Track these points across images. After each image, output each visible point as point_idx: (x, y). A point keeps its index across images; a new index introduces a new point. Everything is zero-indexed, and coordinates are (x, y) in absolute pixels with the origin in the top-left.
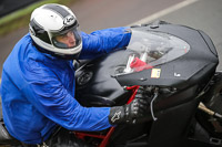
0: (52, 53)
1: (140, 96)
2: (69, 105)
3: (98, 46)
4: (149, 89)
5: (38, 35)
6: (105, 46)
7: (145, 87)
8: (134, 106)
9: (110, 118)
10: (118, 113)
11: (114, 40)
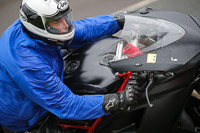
0: (45, 39)
1: (134, 82)
2: (62, 93)
3: (84, 35)
4: (144, 75)
5: (30, 20)
8: (128, 93)
9: (104, 105)
10: (112, 100)
11: (99, 28)
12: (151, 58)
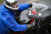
1: (35, 21)
4: (38, 19)
6: (22, 8)
7: (36, 18)
8: (34, 24)
10: (29, 26)
12: (40, 14)
